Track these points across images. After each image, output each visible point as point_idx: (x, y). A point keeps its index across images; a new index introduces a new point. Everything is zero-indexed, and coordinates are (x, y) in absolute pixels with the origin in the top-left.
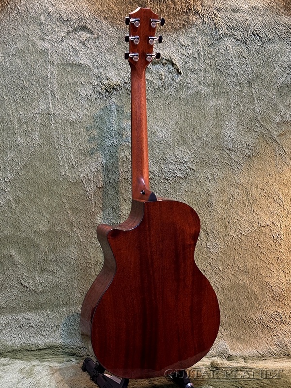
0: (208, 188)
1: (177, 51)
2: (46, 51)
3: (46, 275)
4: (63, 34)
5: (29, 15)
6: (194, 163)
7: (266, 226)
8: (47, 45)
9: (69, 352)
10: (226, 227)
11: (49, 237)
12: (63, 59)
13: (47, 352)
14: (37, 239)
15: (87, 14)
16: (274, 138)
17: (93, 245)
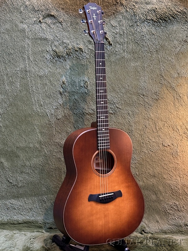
0: (129, 120)
1: (109, 30)
2: (24, 30)
3: (24, 175)
4: (35, 19)
5: (13, 7)
6: (120, 104)
7: (168, 146)
8: (25, 26)
9: (38, 225)
10: (141, 146)
11: (26, 150)
12: (35, 35)
13: (24, 225)
14: (18, 152)
15: (51, 6)
16: (173, 88)
17: (54, 157)
